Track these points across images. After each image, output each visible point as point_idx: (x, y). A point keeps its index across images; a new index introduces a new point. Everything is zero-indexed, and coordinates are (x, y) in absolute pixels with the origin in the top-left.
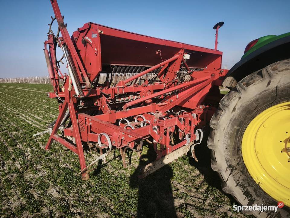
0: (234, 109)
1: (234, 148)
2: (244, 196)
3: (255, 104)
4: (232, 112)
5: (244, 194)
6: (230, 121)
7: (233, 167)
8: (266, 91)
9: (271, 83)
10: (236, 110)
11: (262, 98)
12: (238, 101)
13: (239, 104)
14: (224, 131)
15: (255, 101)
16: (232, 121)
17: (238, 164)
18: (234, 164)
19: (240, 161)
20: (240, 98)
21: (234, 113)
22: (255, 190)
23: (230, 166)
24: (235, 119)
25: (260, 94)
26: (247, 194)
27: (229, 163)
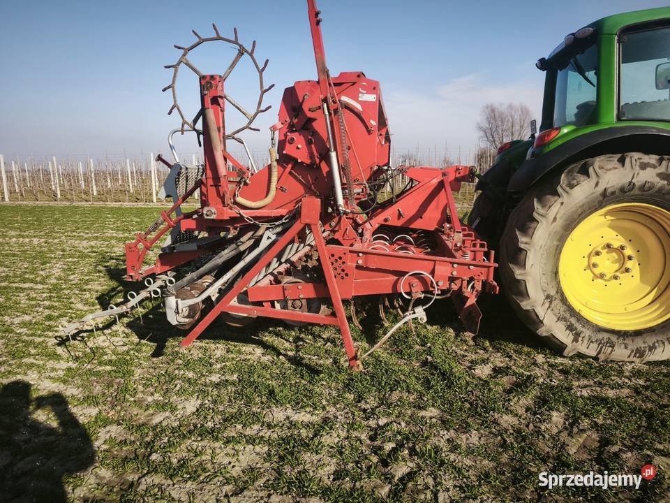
0: (555, 219)
1: (552, 271)
2: (568, 331)
3: (580, 211)
4: (552, 223)
5: (567, 328)
6: (550, 234)
7: (552, 296)
8: (593, 193)
9: (600, 184)
10: (558, 219)
11: (588, 203)
12: (560, 208)
13: (562, 212)
14: (542, 250)
15: (580, 207)
16: (552, 234)
17: (557, 293)
18: (553, 292)
19: (558, 288)
20: (562, 203)
21: (554, 224)
22: (578, 320)
23: (548, 297)
24: (555, 232)
25: (586, 198)
26: (570, 328)
27: (546, 293)
